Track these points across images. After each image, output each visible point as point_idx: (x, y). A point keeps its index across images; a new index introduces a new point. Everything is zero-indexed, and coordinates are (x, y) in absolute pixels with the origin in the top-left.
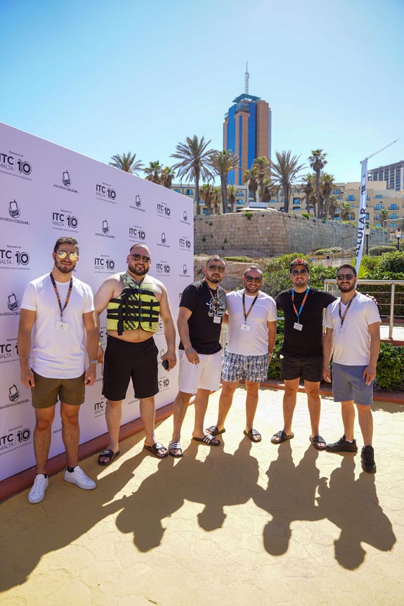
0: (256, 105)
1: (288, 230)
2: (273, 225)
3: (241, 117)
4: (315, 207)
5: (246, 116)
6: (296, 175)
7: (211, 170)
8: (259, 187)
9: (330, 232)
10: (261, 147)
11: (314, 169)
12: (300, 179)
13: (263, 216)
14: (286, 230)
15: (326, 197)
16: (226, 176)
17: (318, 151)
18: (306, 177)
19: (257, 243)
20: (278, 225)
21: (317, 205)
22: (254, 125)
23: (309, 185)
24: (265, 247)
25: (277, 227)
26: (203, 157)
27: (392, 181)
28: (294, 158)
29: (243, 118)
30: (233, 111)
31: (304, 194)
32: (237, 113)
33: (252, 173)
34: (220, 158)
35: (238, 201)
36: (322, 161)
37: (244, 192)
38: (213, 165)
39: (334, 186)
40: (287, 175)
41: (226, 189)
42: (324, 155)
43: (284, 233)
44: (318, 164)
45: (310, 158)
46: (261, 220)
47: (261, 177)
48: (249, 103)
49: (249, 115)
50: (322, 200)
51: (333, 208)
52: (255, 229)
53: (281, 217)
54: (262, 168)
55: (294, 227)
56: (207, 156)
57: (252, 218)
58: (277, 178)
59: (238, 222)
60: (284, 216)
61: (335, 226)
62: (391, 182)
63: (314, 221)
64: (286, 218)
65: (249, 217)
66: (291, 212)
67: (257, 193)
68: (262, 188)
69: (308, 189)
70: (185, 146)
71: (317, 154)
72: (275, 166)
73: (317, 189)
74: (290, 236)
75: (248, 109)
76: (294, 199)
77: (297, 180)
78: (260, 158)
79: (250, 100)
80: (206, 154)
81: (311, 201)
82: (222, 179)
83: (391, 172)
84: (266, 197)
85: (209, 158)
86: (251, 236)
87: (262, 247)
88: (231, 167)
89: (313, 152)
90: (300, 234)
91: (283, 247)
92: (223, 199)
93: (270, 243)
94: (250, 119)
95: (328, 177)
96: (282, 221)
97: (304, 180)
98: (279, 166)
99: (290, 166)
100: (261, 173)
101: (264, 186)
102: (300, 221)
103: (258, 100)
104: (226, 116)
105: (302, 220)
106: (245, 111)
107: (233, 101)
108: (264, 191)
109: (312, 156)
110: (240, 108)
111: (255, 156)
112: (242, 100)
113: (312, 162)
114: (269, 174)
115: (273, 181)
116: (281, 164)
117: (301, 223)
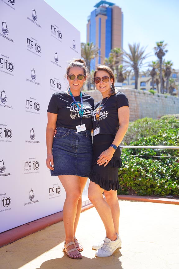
0: (112, 10)
1: (138, 103)
3: (100, 19)
4: (158, 87)
5: (104, 18)
6: (144, 61)
9: (172, 105)
10: (115, 42)
11: (158, 57)
14: (137, 104)
15: (168, 79)
16: (90, 62)
17: (161, 43)
18: (152, 63)
21: (159, 85)
22: (110, 25)
23: (154, 69)
28: (142, 48)
29: (102, 21)
30: (95, 14)
31: (150, 77)
32: (97, 15)
33: (110, 61)
34: (85, 48)
36: (164, 50)
39: (174, 70)
40: (137, 61)
42: (166, 45)
43: (136, 105)
44: (160, 54)
45: (155, 48)
47: (117, 62)
48: (107, 8)
49: (106, 18)
50: (164, 81)
51: (172, 88)
53: (133, 93)
54: (117, 56)
55: (143, 101)
58: (129, 64)
60: (135, 92)
61: (175, 100)
63: (159, 96)
64: (137, 94)
68: (118, 73)
69: (153, 74)
71: (159, 45)
72: (127, 54)
73: (161, 73)
74: (140, 108)
75: (105, 13)
76: (141, 83)
77: (144, 67)
78: (115, 49)
79: (107, 6)
81: (155, 83)
84: (121, 79)
88: (94, 56)
89: (157, 43)
90: (148, 106)
91: (134, 116)
94: (107, 21)
95: (168, 62)
96: (134, 96)
97: (150, 66)
98: (131, 55)
99: (139, 55)
100: (117, 60)
101: (119, 71)
102: (148, 96)
103: (113, 6)
104: (89, 18)
105: (149, 96)
106: (103, 15)
107: (95, 6)
108: (119, 74)
109: (156, 46)
110: (99, 12)
111: (111, 48)
112: (101, 5)
113: (156, 52)
114: (123, 61)
115: (126, 67)
116: (132, 53)
117: (149, 98)
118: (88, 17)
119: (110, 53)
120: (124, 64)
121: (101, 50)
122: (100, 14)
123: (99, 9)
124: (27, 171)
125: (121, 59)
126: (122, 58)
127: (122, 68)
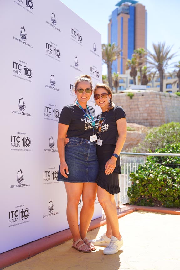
0: (135, 8)
1: (164, 106)
2: (151, 103)
3: (122, 18)
5: (127, 17)
8: (139, 74)
10: (138, 42)
12: (173, 66)
13: (143, 95)
14: (162, 107)
16: (111, 64)
19: (138, 118)
20: (155, 102)
22: (133, 25)
24: (145, 121)
25: (154, 104)
28: (167, 48)
29: (124, 20)
30: (116, 13)
31: (177, 79)
32: (118, 15)
33: (133, 62)
34: (107, 49)
35: (120, 87)
37: (125, 80)
40: (162, 62)
43: (161, 109)
46: (141, 99)
47: (140, 64)
48: (129, 6)
49: (129, 16)
52: (136, 107)
53: (158, 96)
54: (141, 57)
55: (169, 104)
57: (133, 98)
58: (153, 66)
59: (122, 101)
60: (160, 95)
64: (162, 97)
65: (131, 96)
66: (165, 92)
67: (137, 78)
68: (141, 74)
69: (179, 74)
72: (151, 55)
74: (165, 112)
75: (128, 11)
76: (167, 84)
78: (139, 49)
79: (130, 4)
82: (108, 67)
84: (145, 81)
86: (133, 112)
87: (142, 121)
88: (116, 57)
90: (174, 110)
91: (159, 121)
93: (149, 118)
94: (129, 20)
96: (159, 99)
97: (176, 66)
98: (155, 55)
99: (164, 55)
100: (140, 61)
101: (143, 73)
102: (174, 99)
103: (136, 4)
104: (110, 18)
105: (175, 98)
106: (125, 13)
107: (117, 5)
108: (143, 76)
110: (121, 10)
111: (134, 49)
112: (123, 4)
114: (146, 62)
115: (150, 68)
116: (156, 54)
117: (175, 101)
118: (110, 16)
119: (133, 54)
120: (148, 65)
121: (123, 51)
122: (122, 13)
123: (120, 8)
124: (46, 182)
125: (145, 60)
126: (146, 58)
127: (146, 69)
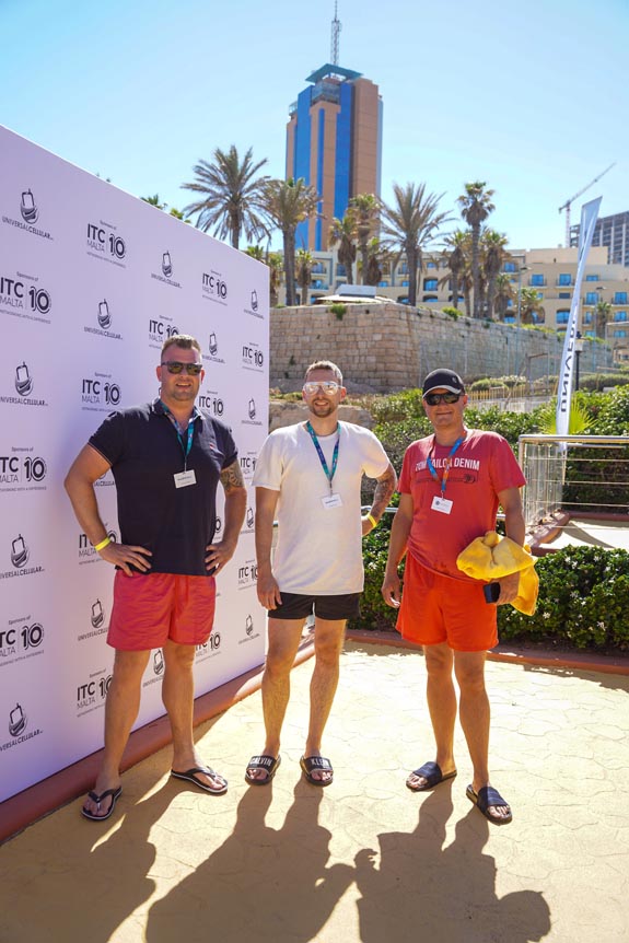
0: (353, 89)
1: (416, 341)
2: (387, 330)
3: (322, 112)
4: (468, 297)
5: (333, 111)
6: (434, 232)
7: (264, 218)
8: (359, 255)
11: (470, 221)
12: (440, 240)
13: (368, 312)
14: (412, 342)
15: (491, 278)
16: (294, 231)
17: (478, 186)
18: (452, 237)
19: (354, 367)
20: (397, 329)
21: (472, 292)
22: (348, 129)
23: (458, 252)
24: (371, 374)
25: (394, 334)
26: (248, 190)
27: (618, 248)
28: (431, 197)
29: (327, 116)
30: (306, 99)
31: (448, 271)
32: (314, 103)
33: (345, 226)
34: (282, 193)
35: (314, 281)
36: (486, 205)
37: (327, 265)
38: (268, 208)
39: (508, 255)
40: (415, 231)
41: (293, 257)
42: (490, 193)
43: (410, 347)
44: (476, 211)
45: (462, 198)
46: (363, 320)
47: (364, 234)
48: (340, 84)
49: (337, 108)
50: (483, 282)
51: (504, 299)
52: (351, 338)
53: (404, 316)
54: (366, 217)
55: (429, 335)
56: (256, 191)
57: (345, 316)
58: (395, 238)
59: (317, 324)
60: (408, 313)
61: (510, 335)
62: (616, 248)
63: (468, 324)
64: (412, 317)
65: (339, 313)
66: (421, 306)
67: (355, 266)
68: (365, 257)
69: (455, 261)
70: (212, 168)
71: (474, 190)
72: (390, 212)
73: (474, 262)
74: (419, 354)
75: (337, 97)
76: (426, 280)
77: (434, 244)
78: (361, 197)
79: (341, 78)
80: (253, 186)
81: (459, 285)
82: (285, 238)
83: (616, 230)
84: (373, 275)
85: (261, 194)
86: (342, 352)
87: (365, 374)
88: (305, 213)
89: (467, 186)
90: (440, 350)
91: (405, 375)
92: (288, 277)
93: (381, 366)
94: (340, 117)
95: (495, 236)
96: (405, 322)
97: (448, 242)
98: (399, 213)
99: (422, 215)
100: (364, 227)
101: (370, 254)
102: (441, 324)
103: (357, 79)
104: (293, 109)
105: (444, 322)
106: (329, 101)
107: (308, 80)
108: (369, 262)
109: (466, 195)
110: (320, 93)
111: (351, 193)
112: (325, 77)
113: (464, 207)
114: (379, 228)
115: (388, 244)
116: (402, 211)
117: (443, 328)
118: (292, 105)
119: (348, 208)
120: (383, 236)
121: (322, 201)
122: (323, 98)
123: (318, 87)
125: (375, 224)
126: (378, 221)
127: (376, 246)
